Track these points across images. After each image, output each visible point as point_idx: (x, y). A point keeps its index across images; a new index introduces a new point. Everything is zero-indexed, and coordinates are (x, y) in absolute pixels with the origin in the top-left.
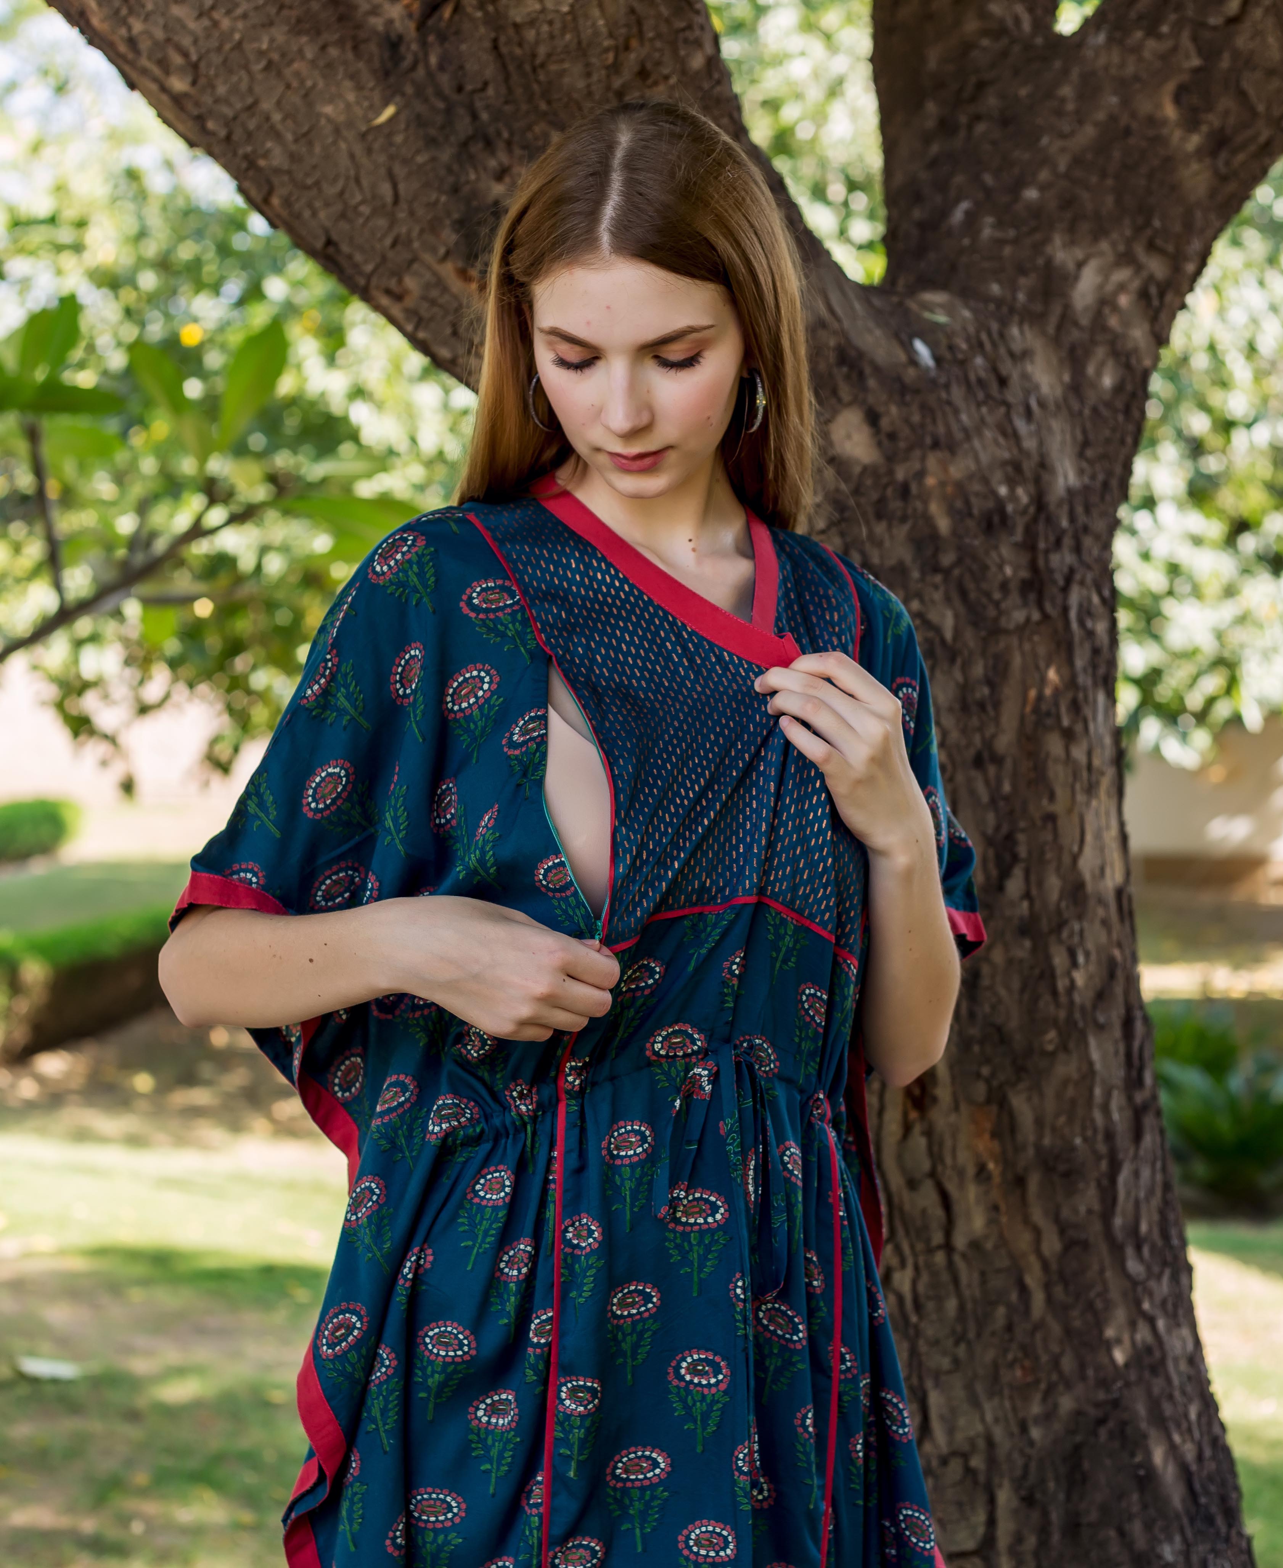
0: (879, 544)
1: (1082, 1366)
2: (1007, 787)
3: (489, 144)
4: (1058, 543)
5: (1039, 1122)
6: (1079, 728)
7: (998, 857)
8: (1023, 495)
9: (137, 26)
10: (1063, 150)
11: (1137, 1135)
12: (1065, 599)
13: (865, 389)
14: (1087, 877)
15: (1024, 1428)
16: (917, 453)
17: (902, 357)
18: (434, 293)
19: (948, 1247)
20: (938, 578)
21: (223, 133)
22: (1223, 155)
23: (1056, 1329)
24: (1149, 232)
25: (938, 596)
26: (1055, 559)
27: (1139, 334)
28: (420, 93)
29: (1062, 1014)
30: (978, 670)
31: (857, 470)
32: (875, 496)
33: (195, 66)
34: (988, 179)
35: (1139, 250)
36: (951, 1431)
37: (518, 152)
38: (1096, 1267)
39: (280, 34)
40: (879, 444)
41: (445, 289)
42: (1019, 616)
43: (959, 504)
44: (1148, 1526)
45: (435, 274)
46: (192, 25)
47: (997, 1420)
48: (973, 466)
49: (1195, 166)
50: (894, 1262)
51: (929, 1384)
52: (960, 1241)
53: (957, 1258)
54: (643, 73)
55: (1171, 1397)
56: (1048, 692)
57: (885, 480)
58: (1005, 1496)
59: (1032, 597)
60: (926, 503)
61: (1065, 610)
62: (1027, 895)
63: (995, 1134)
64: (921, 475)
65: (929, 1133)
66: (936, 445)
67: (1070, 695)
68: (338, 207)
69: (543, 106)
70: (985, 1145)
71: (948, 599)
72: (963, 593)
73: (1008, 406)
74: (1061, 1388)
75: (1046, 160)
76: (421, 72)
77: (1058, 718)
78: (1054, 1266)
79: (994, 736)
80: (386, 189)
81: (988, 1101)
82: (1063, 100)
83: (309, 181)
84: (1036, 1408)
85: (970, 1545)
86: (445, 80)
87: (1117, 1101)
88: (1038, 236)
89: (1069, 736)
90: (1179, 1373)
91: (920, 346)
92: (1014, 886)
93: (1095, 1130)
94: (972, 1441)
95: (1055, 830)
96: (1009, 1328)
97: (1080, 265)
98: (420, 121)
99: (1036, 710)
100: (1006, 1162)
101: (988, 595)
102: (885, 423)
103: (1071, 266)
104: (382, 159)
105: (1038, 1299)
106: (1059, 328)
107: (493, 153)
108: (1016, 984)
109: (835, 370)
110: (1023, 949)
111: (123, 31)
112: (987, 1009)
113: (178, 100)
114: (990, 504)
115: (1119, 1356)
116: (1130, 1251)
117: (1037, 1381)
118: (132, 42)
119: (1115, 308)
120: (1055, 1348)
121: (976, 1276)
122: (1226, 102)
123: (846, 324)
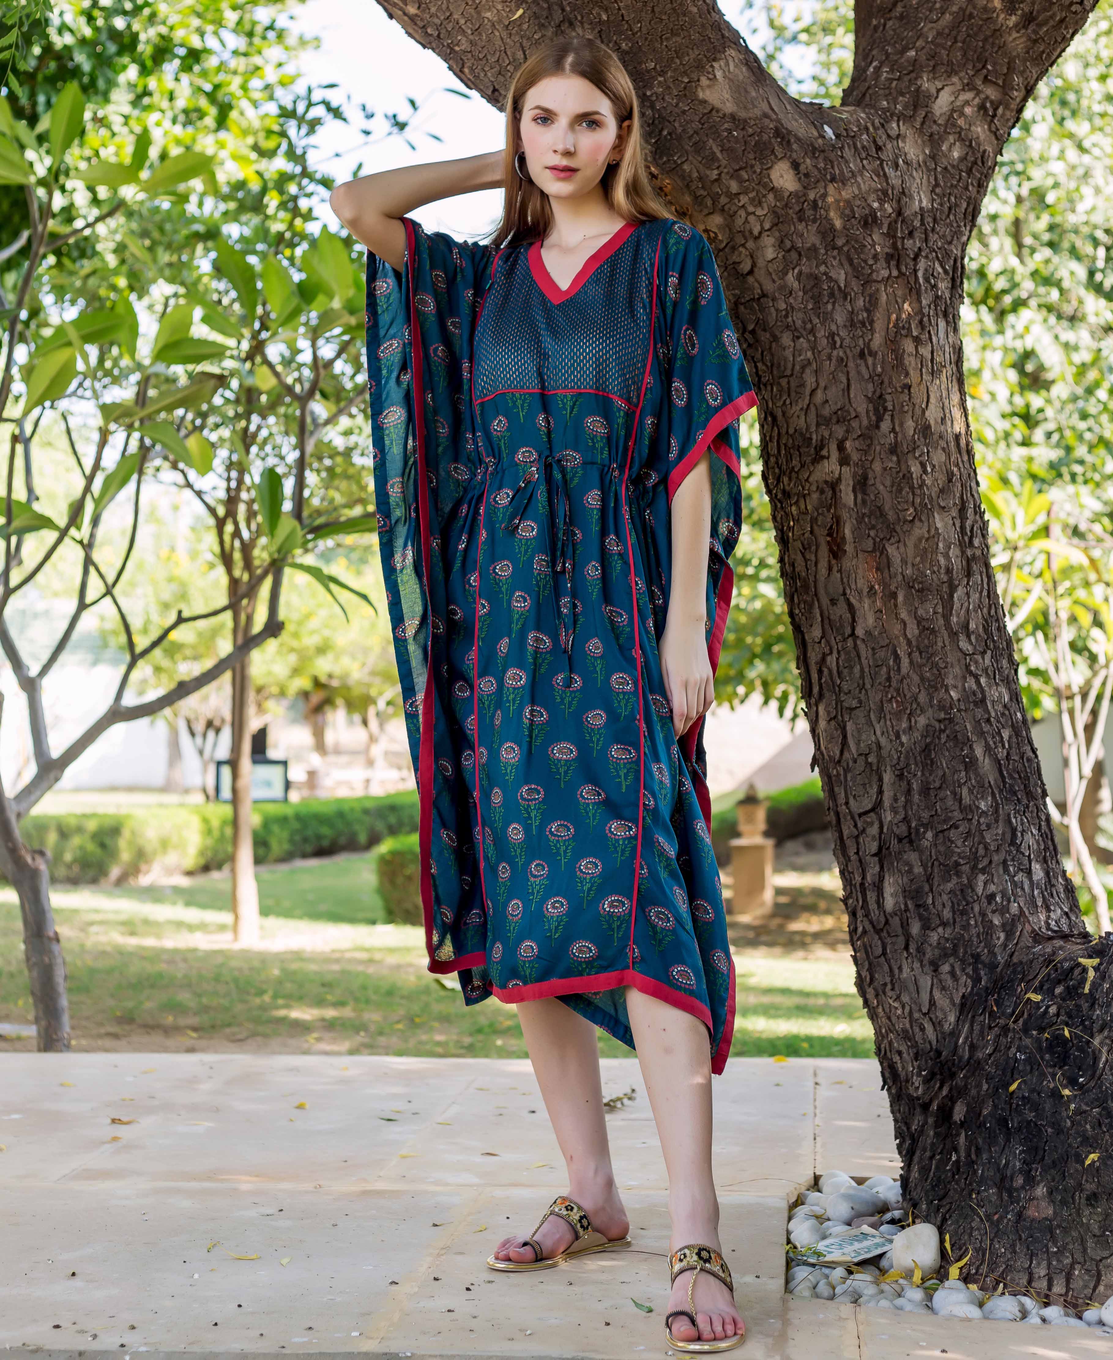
0: (801, 236)
1: (931, 699)
3: (571, 24)
4: (911, 234)
5: (904, 562)
6: (925, 337)
7: (876, 410)
8: (888, 208)
10: (931, 28)
11: (969, 574)
12: (915, 265)
13: (791, 150)
14: (932, 423)
15: (898, 736)
16: (822, 184)
17: (816, 134)
19: (853, 634)
20: (835, 252)
21: (436, 34)
22: (1032, 27)
23: (916, 678)
24: (985, 71)
25: (835, 263)
26: (908, 243)
27: (980, 130)
29: (918, 500)
30: (860, 303)
31: (787, 194)
32: (797, 208)
34: (890, 49)
35: (978, 82)
36: (858, 743)
37: (586, 26)
38: (940, 644)
40: (800, 179)
42: (885, 273)
43: (847, 212)
44: (971, 791)
47: (883, 734)
48: (857, 192)
49: (1015, 35)
50: (827, 650)
51: (846, 718)
52: (860, 632)
53: (859, 642)
55: (988, 721)
56: (904, 316)
57: (802, 200)
58: (888, 777)
59: (893, 263)
60: (827, 211)
61: (915, 271)
62: (893, 430)
63: (878, 569)
64: (824, 196)
65: (840, 571)
66: (833, 180)
67: (918, 318)
68: (498, 68)
70: (872, 576)
71: (841, 264)
72: (850, 261)
73: (882, 161)
74: (918, 712)
75: (920, 35)
77: (910, 329)
78: (914, 643)
79: (871, 340)
80: (520, 55)
81: (874, 551)
82: (934, 3)
83: (481, 56)
84: (904, 725)
85: (870, 806)
87: (954, 552)
88: (913, 75)
89: (917, 340)
90: (996, 711)
91: (826, 128)
92: (885, 425)
93: (940, 567)
94: (869, 746)
95: (909, 394)
96: (889, 679)
97: (939, 91)
98: (536, 16)
99: (896, 326)
100: (885, 585)
101: (865, 261)
102: (802, 168)
103: (933, 91)
104: (517, 38)
105: (905, 662)
106: (923, 123)
108: (888, 483)
109: (773, 140)
110: (892, 462)
112: (872, 497)
113: (412, 19)
114: (867, 212)
115: (955, 695)
116: (962, 637)
117: (905, 709)
119: (962, 114)
120: (915, 690)
121: (870, 652)
123: (781, 116)
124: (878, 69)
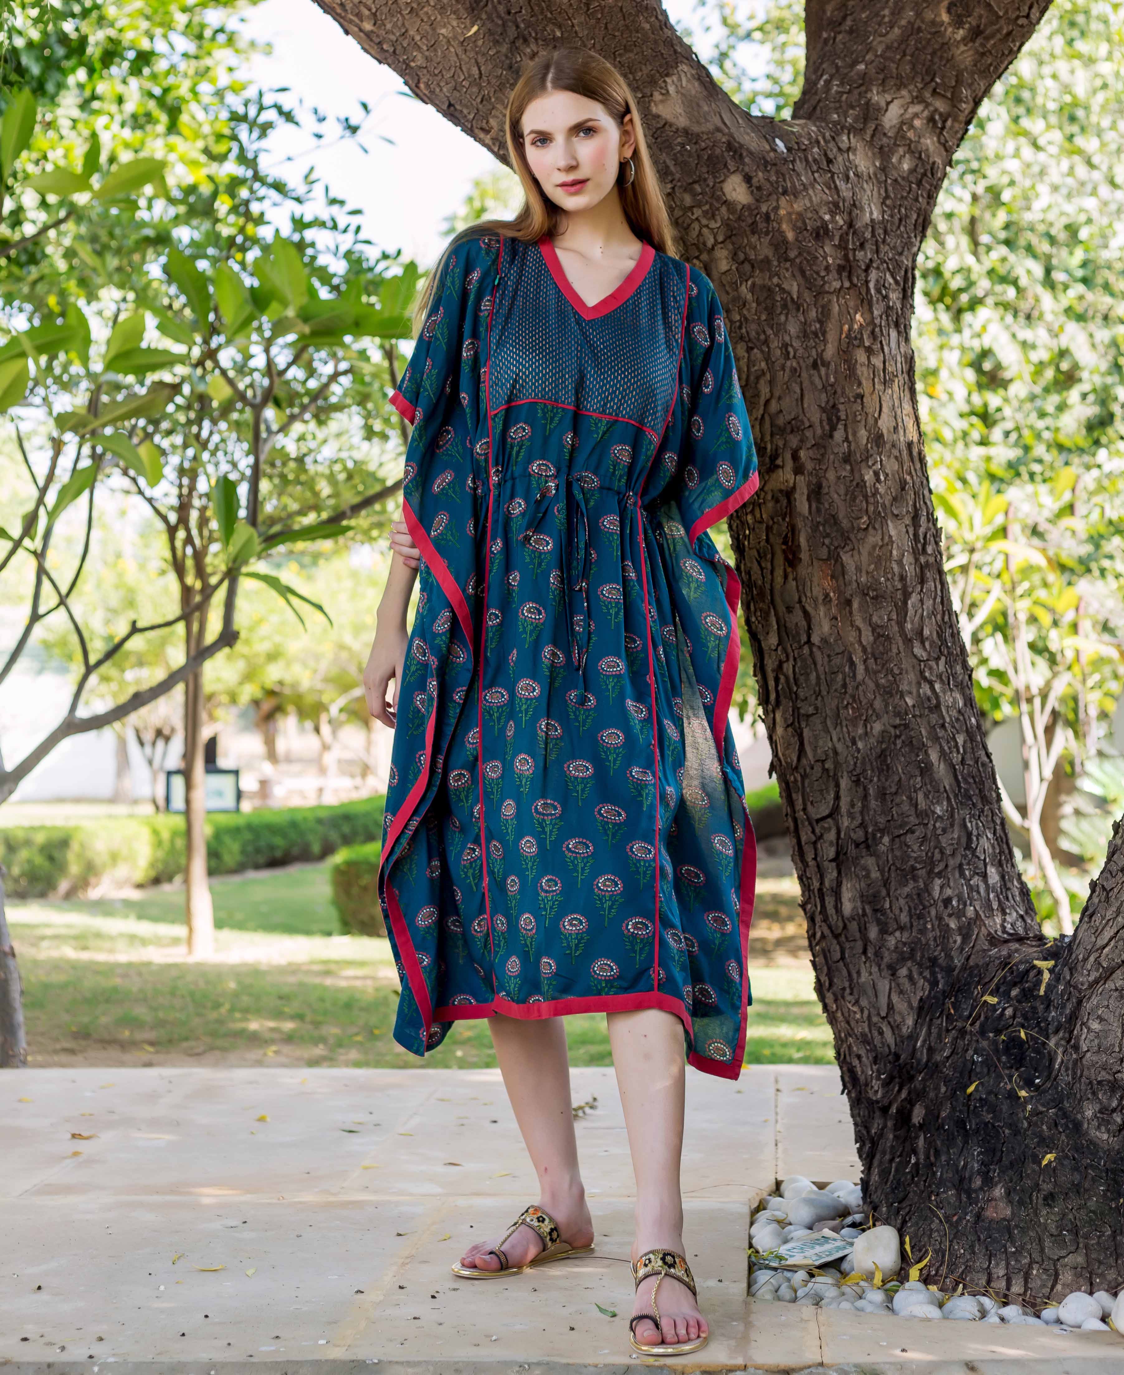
0: (754, 248)
1: (887, 705)
2: (832, 380)
3: (525, 41)
4: (862, 246)
5: (859, 569)
6: (877, 347)
7: (829, 420)
8: (840, 220)
10: (881, 42)
11: (922, 581)
12: (867, 277)
13: (744, 164)
14: (885, 432)
15: (854, 742)
16: (774, 197)
17: (768, 147)
19: (809, 642)
20: (788, 264)
21: (391, 50)
22: (979, 41)
23: (871, 685)
24: (933, 84)
25: (788, 275)
26: (860, 255)
27: (929, 142)
28: (490, 18)
29: (871, 508)
30: (813, 314)
31: (739, 207)
32: (750, 221)
33: (375, 14)
34: (840, 63)
35: (927, 95)
36: (815, 749)
37: (540, 42)
38: (895, 651)
40: (752, 192)
42: (837, 285)
43: (799, 224)
44: (926, 796)
47: (839, 740)
48: (808, 205)
49: (963, 48)
50: (783, 657)
51: (803, 725)
52: (815, 639)
53: (815, 649)
55: (943, 726)
56: (856, 327)
57: (755, 212)
58: (844, 783)
59: (845, 274)
60: (780, 224)
61: (867, 282)
62: (847, 439)
63: (833, 577)
64: (777, 208)
65: (795, 579)
66: (785, 193)
67: (870, 329)
68: (453, 83)
69: (549, 15)
70: (827, 584)
71: (794, 276)
72: (803, 272)
73: (833, 174)
74: (874, 718)
75: (869, 49)
76: (490, 5)
77: (862, 339)
78: (869, 650)
79: (823, 351)
80: (475, 71)
81: (829, 559)
82: (884, 16)
83: (437, 72)
84: (860, 731)
85: (827, 812)
86: (501, 8)
87: (908, 559)
88: (863, 88)
89: (869, 351)
90: (950, 716)
91: (778, 141)
92: (839, 435)
93: (894, 574)
94: (826, 752)
95: (862, 403)
96: (845, 686)
97: (888, 104)
98: (490, 32)
99: (848, 336)
100: (840, 592)
101: (818, 273)
102: (755, 181)
103: (883, 104)
104: (472, 54)
105: (860, 668)
106: (873, 136)
107: (528, 46)
108: (842, 492)
109: (726, 154)
110: (845, 471)
112: (827, 506)
113: (368, 35)
114: (819, 224)
115: (910, 701)
116: (916, 644)
117: (861, 715)
119: (911, 127)
120: (870, 696)
121: (826, 659)
122: (979, 11)
123: (733, 130)
124: (828, 82)
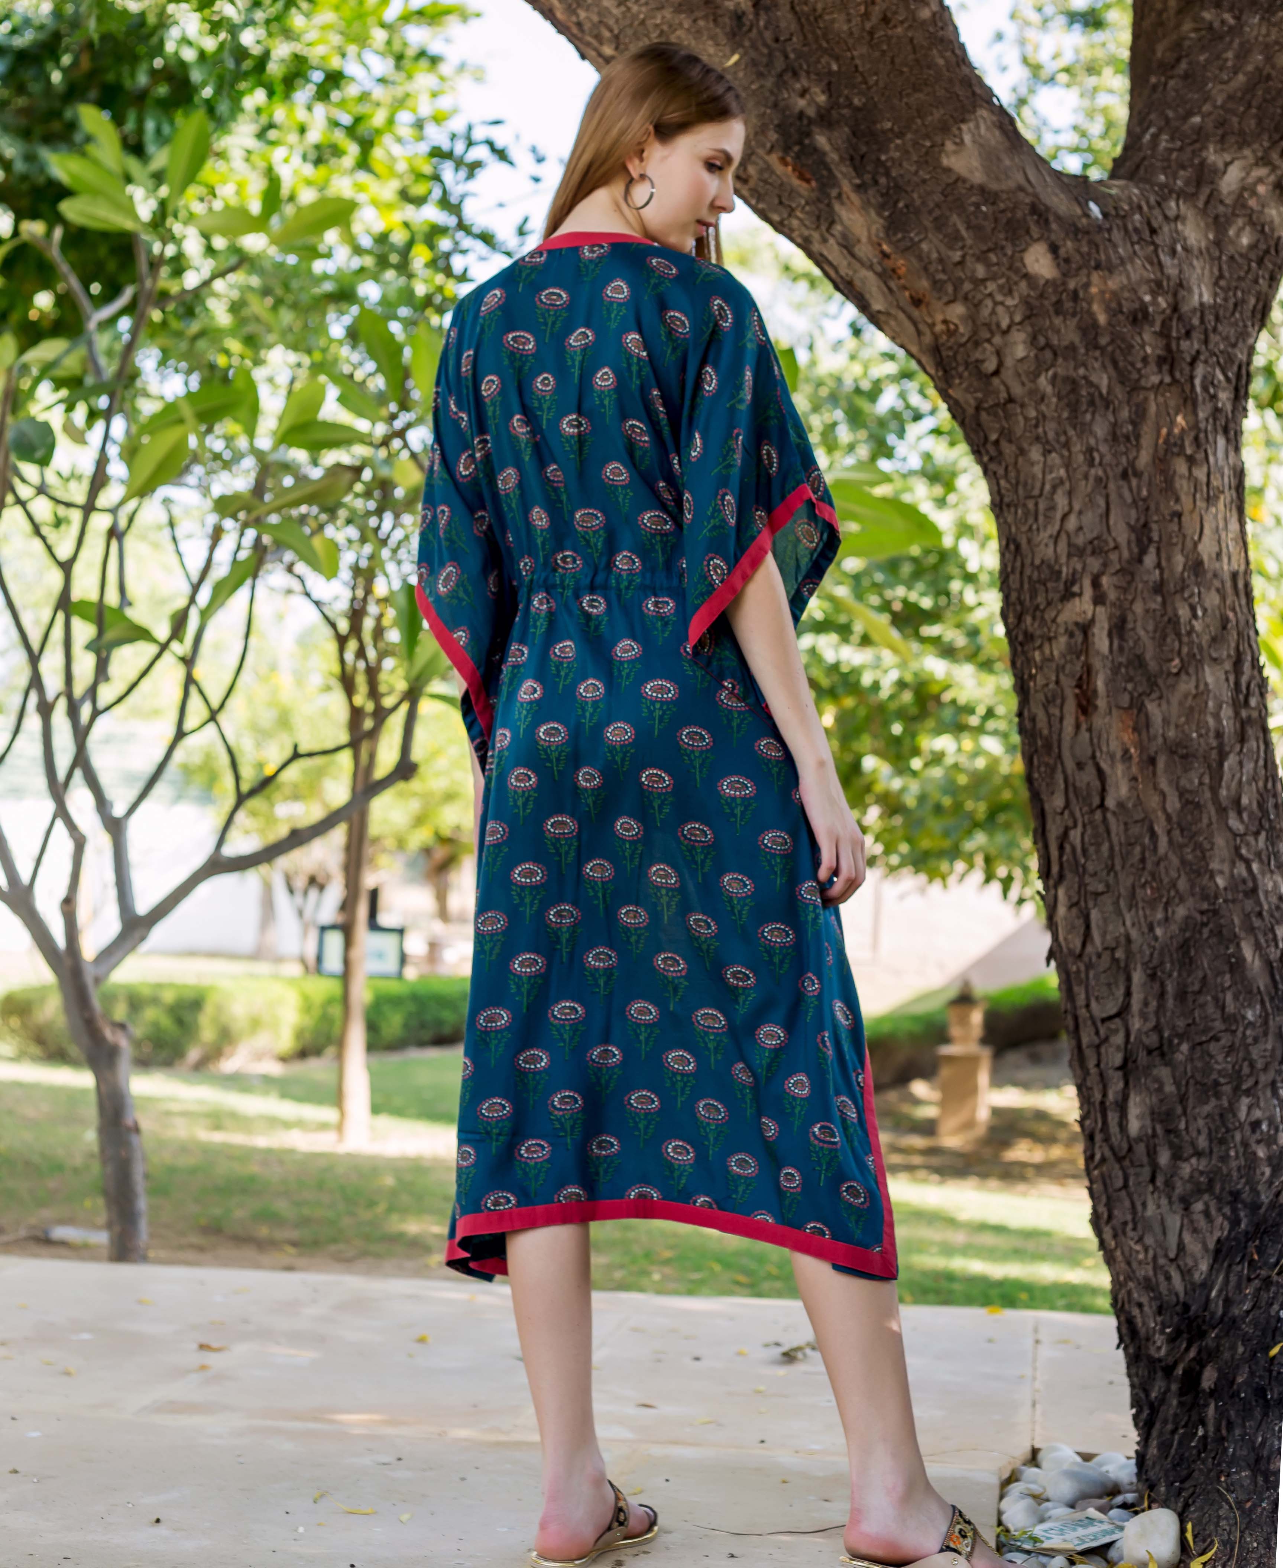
0: (1058, 332)
1: (1193, 886)
3: (795, 74)
4: (1188, 334)
5: (1166, 721)
6: (1200, 456)
7: (1139, 541)
8: (1162, 302)
9: (582, 14)
10: (1222, 91)
11: (1242, 739)
12: (1192, 371)
13: (1049, 230)
14: (1205, 558)
15: (1151, 929)
16: (1084, 271)
17: (1079, 211)
18: (766, 175)
19: (1102, 805)
20: (1097, 353)
23: (1175, 860)
25: (1097, 365)
26: (1185, 345)
27: (1275, 213)
28: (754, 46)
29: (1185, 649)
30: (1125, 413)
31: (1042, 282)
32: (1054, 299)
33: (617, 37)
34: (1171, 114)
35: (1275, 156)
36: (1104, 935)
37: (813, 77)
38: (1205, 821)
39: (667, 13)
40: (1058, 265)
41: (773, 172)
42: (1155, 379)
43: (1114, 305)
44: (1236, 997)
45: (766, 162)
46: (615, 11)
47: (1133, 925)
48: (1125, 282)
50: (1070, 823)
51: (1091, 904)
52: (1110, 803)
53: (1109, 815)
54: (885, 20)
55: (1260, 914)
56: (1176, 431)
57: (1061, 289)
58: (1138, 977)
59: (1166, 368)
60: (1090, 304)
61: (1192, 378)
62: (1159, 565)
63: (1135, 729)
64: (1087, 285)
65: (1090, 730)
66: (1098, 267)
67: (1193, 434)
69: (825, 45)
70: (1128, 737)
71: (1104, 366)
72: (1115, 363)
73: (1156, 246)
74: (1177, 901)
75: (1207, 98)
76: (755, 31)
77: (1182, 447)
78: (1175, 819)
79: (1136, 458)
81: (1131, 707)
82: (1226, 60)
84: (1160, 915)
85: (1114, 1011)
86: (768, 35)
87: (1227, 712)
88: (1197, 146)
89: (1191, 461)
90: (1269, 903)
91: (1092, 205)
92: (1150, 559)
93: (1208, 730)
94: (1117, 939)
95: (1180, 523)
96: (1143, 860)
97: (1227, 164)
98: (754, 63)
99: (1166, 442)
100: (1143, 748)
101: (1133, 364)
102: (1062, 252)
103: (1220, 165)
105: (1163, 841)
106: (1207, 203)
107: (798, 80)
108: (1151, 627)
109: (1029, 218)
110: (1156, 603)
111: (574, 19)
112: (1131, 643)
114: (1137, 305)
115: (1220, 881)
116: (1232, 814)
117: (1161, 897)
118: (579, 25)
119: (1254, 193)
120: (1174, 874)
121: (1122, 827)
123: (1039, 189)
124: (1155, 137)
